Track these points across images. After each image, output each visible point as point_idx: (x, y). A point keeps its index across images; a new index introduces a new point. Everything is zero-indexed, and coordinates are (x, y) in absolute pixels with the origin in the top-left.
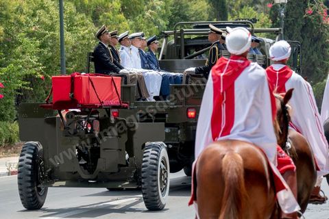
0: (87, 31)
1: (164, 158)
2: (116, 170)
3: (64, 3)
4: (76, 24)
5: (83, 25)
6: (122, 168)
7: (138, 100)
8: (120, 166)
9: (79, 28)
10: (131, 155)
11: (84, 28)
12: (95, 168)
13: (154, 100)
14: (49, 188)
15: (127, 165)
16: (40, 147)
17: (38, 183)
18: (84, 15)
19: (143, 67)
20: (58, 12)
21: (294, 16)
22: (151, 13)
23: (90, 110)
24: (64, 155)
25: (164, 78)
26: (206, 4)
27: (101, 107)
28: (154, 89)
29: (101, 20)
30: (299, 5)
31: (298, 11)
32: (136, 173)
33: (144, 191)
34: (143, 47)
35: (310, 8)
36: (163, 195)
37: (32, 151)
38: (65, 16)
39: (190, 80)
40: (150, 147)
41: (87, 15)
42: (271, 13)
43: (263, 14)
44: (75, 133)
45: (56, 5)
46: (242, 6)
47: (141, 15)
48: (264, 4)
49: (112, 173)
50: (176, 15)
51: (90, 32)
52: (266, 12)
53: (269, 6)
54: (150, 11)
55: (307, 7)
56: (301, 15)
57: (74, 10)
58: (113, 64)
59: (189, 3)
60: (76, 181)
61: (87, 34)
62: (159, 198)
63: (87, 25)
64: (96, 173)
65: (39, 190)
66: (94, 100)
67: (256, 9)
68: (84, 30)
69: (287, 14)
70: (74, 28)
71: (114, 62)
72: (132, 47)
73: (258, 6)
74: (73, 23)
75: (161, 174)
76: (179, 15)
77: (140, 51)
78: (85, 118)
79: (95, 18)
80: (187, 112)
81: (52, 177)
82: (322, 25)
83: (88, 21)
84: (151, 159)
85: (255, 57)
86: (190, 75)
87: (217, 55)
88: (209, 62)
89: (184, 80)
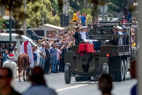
2: (94, 72)
6: (96, 71)
37: (69, 66)
39: (107, 44)
40: (104, 65)
64: (88, 73)
80: (106, 55)
85: (125, 35)
86: (107, 43)
87: (116, 36)
88: (113, 39)
89: (105, 44)
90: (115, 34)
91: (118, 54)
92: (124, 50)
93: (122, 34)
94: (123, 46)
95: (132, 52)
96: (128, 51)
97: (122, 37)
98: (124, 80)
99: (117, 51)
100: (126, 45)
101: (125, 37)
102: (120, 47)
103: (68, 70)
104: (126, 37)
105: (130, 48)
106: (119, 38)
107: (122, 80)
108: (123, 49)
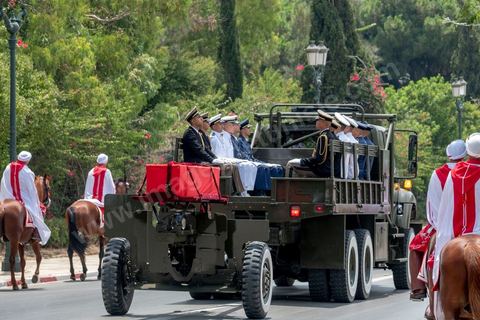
0: (47, 96)
1: (267, 260)
2: (213, 272)
3: (16, 56)
4: (32, 85)
5: (42, 87)
6: (220, 270)
7: (233, 194)
8: (218, 267)
9: (37, 92)
10: (230, 256)
11: (43, 91)
12: (189, 270)
13: (248, 196)
14: (135, 291)
15: (225, 267)
16: (128, 245)
17: (124, 285)
18: (44, 73)
19: (236, 156)
20: (8, 69)
21: (334, 83)
22: (137, 74)
23: (187, 203)
25: (260, 169)
26: (213, 62)
27: (199, 201)
28: (249, 183)
29: (67, 81)
30: (341, 69)
31: (339, 77)
32: (235, 276)
33: (244, 298)
34: (236, 132)
35: (356, 73)
36: (265, 302)
37: (119, 251)
38: (17, 74)
39: (294, 173)
41: (47, 74)
42: (302, 78)
43: (291, 79)
44: (169, 230)
45: (6, 58)
46: (263, 68)
47: (123, 76)
48: (294, 65)
49: (208, 275)
50: (171, 76)
51: (52, 97)
52: (295, 78)
53: (300, 68)
54: (136, 70)
55: (352, 71)
56: (344, 82)
57: (30, 67)
58: (205, 153)
59: (189, 61)
60: (167, 283)
61: (47, 99)
62: (261, 306)
63: (47, 87)
64: (190, 275)
65: (125, 292)
66: (192, 192)
67: (283, 73)
68: (43, 95)
69: (324, 81)
70: (30, 91)
71: (206, 150)
72: (224, 132)
73: (285, 68)
74: (28, 85)
75: (264, 284)
76: (176, 78)
77: (233, 138)
78: (181, 213)
79: (59, 79)
80: (291, 210)
81: (141, 279)
82: (373, 96)
83: (49, 81)
84: (254, 261)
85: (366, 148)
86: (294, 168)
87: (326, 145)
89: (287, 172)
90: (323, 138)
91: (331, 208)
92: (359, 195)
93: (354, 141)
94: (355, 184)
96: (379, 203)
97: (353, 151)
99: (327, 196)
100: (370, 182)
101: (366, 153)
102: (343, 183)
103: (114, 264)
104: (371, 154)
105: (387, 193)
107: (351, 299)
108: (356, 192)
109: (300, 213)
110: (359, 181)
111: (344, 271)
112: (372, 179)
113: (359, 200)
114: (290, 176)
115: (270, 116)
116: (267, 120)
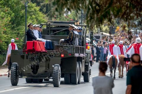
1: (60, 70)
2: (44, 73)
6: (46, 73)
12: (37, 73)
24: (27, 67)
32: (51, 74)
39: (62, 43)
40: (56, 66)
49: (42, 74)
80: (61, 55)
81: (22, 75)
84: (56, 71)
87: (72, 35)
88: (69, 38)
89: (60, 43)
90: (71, 33)
91: (74, 54)
92: (79, 51)
93: (78, 34)
95: (86, 55)
96: (83, 53)
98: (79, 83)
100: (81, 47)
101: (81, 37)
102: (76, 47)
103: (15, 71)
106: (75, 38)
107: (77, 83)
109: (64, 56)
110: (79, 46)
111: (76, 74)
112: (82, 46)
113: (79, 52)
114: (61, 44)
115: (47, 25)
116: (46, 26)
